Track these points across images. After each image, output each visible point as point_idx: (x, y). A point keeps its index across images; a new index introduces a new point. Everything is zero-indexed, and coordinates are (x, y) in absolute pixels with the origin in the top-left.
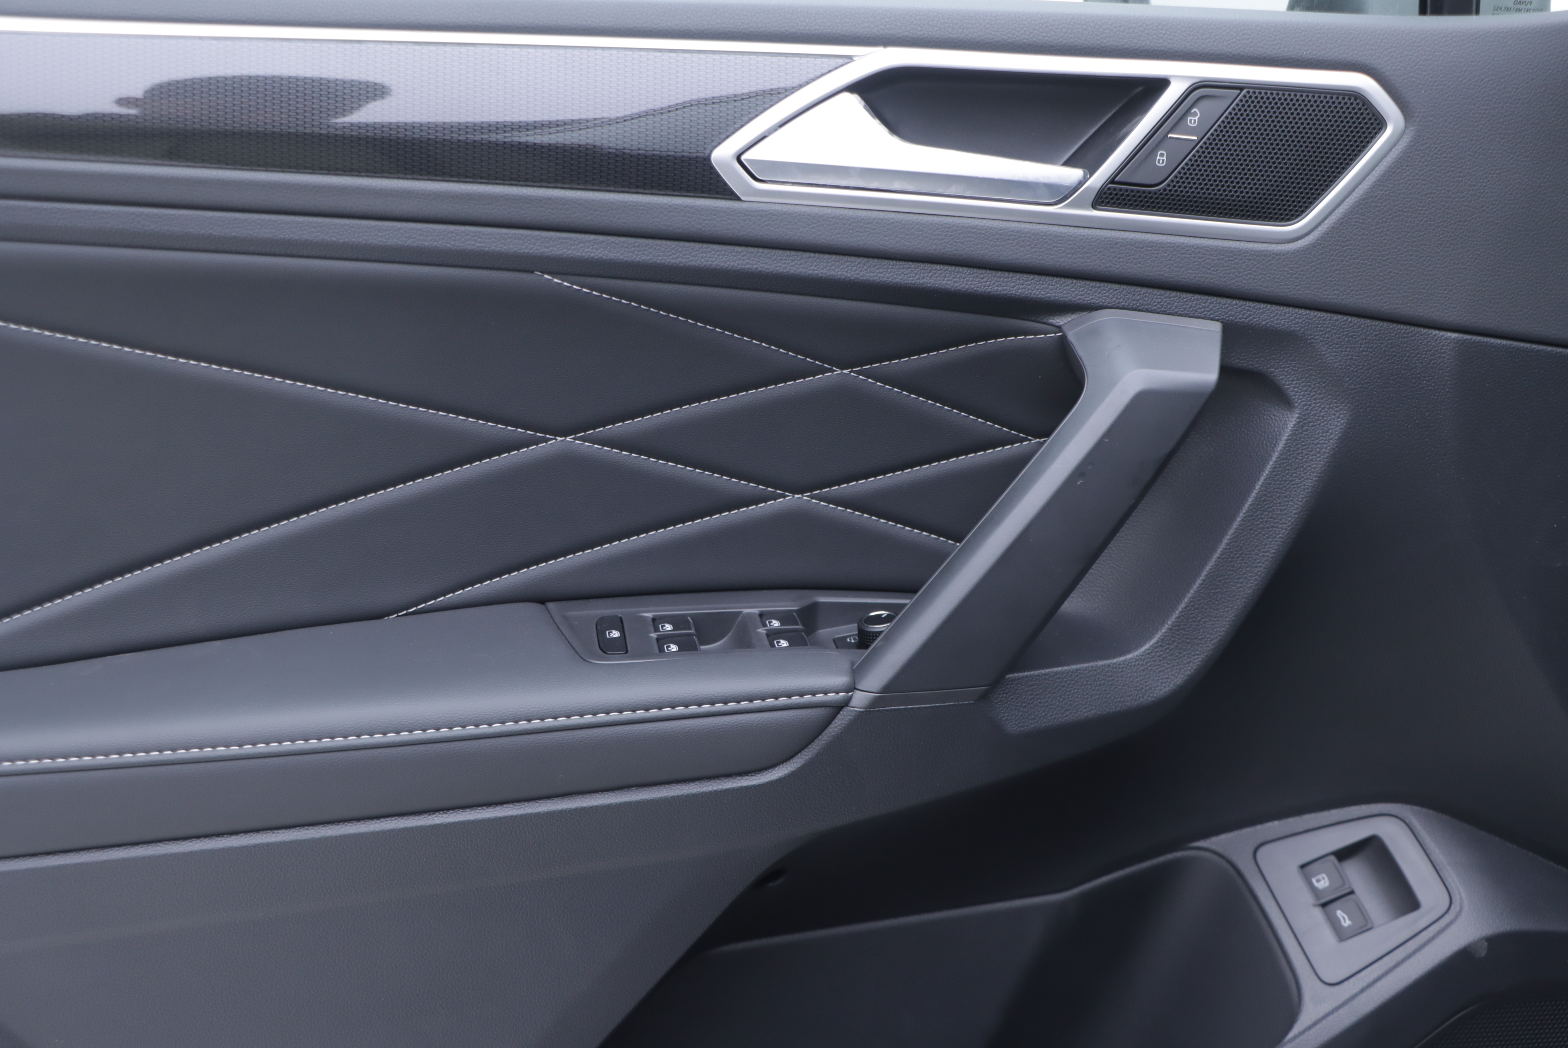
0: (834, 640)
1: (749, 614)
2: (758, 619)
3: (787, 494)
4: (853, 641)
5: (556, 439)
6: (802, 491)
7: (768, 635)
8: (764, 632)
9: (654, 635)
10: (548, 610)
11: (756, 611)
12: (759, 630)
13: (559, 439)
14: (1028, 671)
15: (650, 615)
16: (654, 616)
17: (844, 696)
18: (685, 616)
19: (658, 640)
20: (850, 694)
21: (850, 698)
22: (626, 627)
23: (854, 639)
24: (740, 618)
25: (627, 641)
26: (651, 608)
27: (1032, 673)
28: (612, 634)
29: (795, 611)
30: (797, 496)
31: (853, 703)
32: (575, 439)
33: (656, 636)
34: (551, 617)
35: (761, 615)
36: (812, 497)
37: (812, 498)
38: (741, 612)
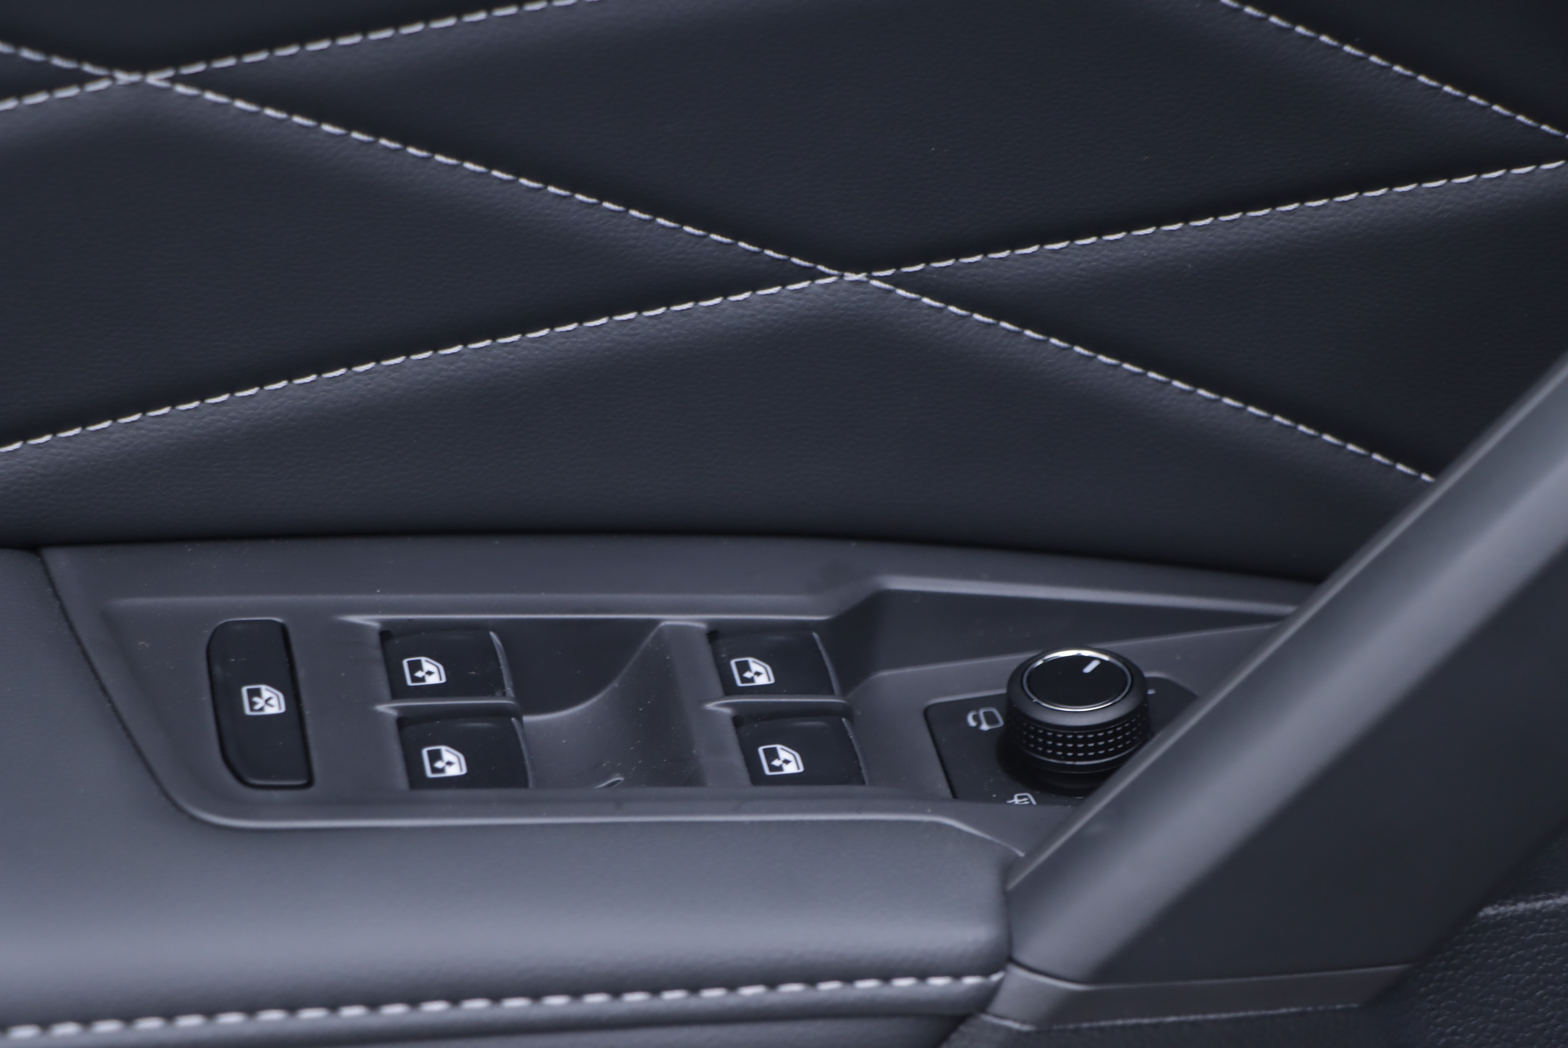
0: (927, 713)
1: (681, 632)
2: (704, 652)
3: (821, 268)
4: (985, 727)
5: (112, 78)
6: (868, 265)
7: (737, 721)
8: (728, 711)
9: (387, 709)
10: (51, 583)
11: (696, 621)
12: (710, 706)
13: (123, 78)
14: (1527, 901)
15: (370, 621)
16: (384, 623)
17: (977, 988)
18: (482, 628)
19: (402, 722)
20: (995, 978)
21: (995, 990)
22: (302, 673)
23: (991, 719)
24: (647, 642)
25: (310, 732)
26: (378, 597)
27: (1538, 905)
28: (260, 702)
29: (817, 625)
30: (850, 277)
31: (1000, 1004)
32: (173, 80)
33: (394, 713)
34: (62, 608)
35: (714, 634)
36: (896, 281)
37: (898, 285)
38: (654, 623)
